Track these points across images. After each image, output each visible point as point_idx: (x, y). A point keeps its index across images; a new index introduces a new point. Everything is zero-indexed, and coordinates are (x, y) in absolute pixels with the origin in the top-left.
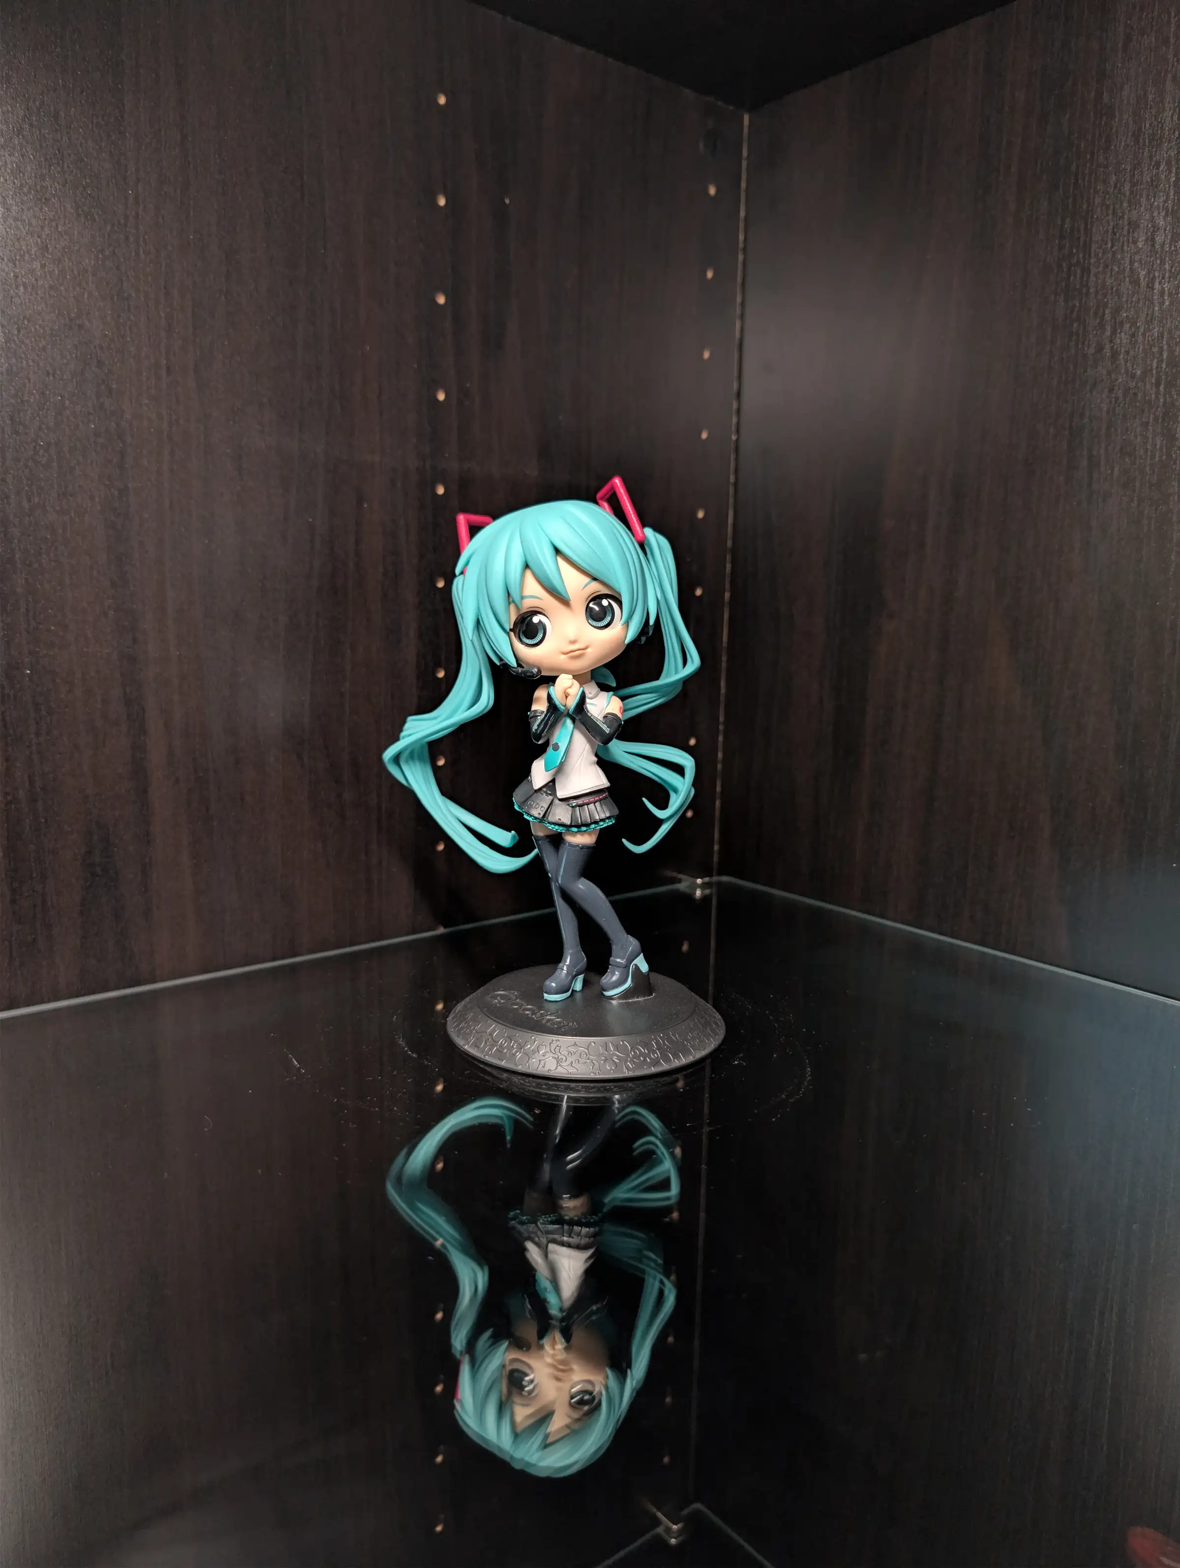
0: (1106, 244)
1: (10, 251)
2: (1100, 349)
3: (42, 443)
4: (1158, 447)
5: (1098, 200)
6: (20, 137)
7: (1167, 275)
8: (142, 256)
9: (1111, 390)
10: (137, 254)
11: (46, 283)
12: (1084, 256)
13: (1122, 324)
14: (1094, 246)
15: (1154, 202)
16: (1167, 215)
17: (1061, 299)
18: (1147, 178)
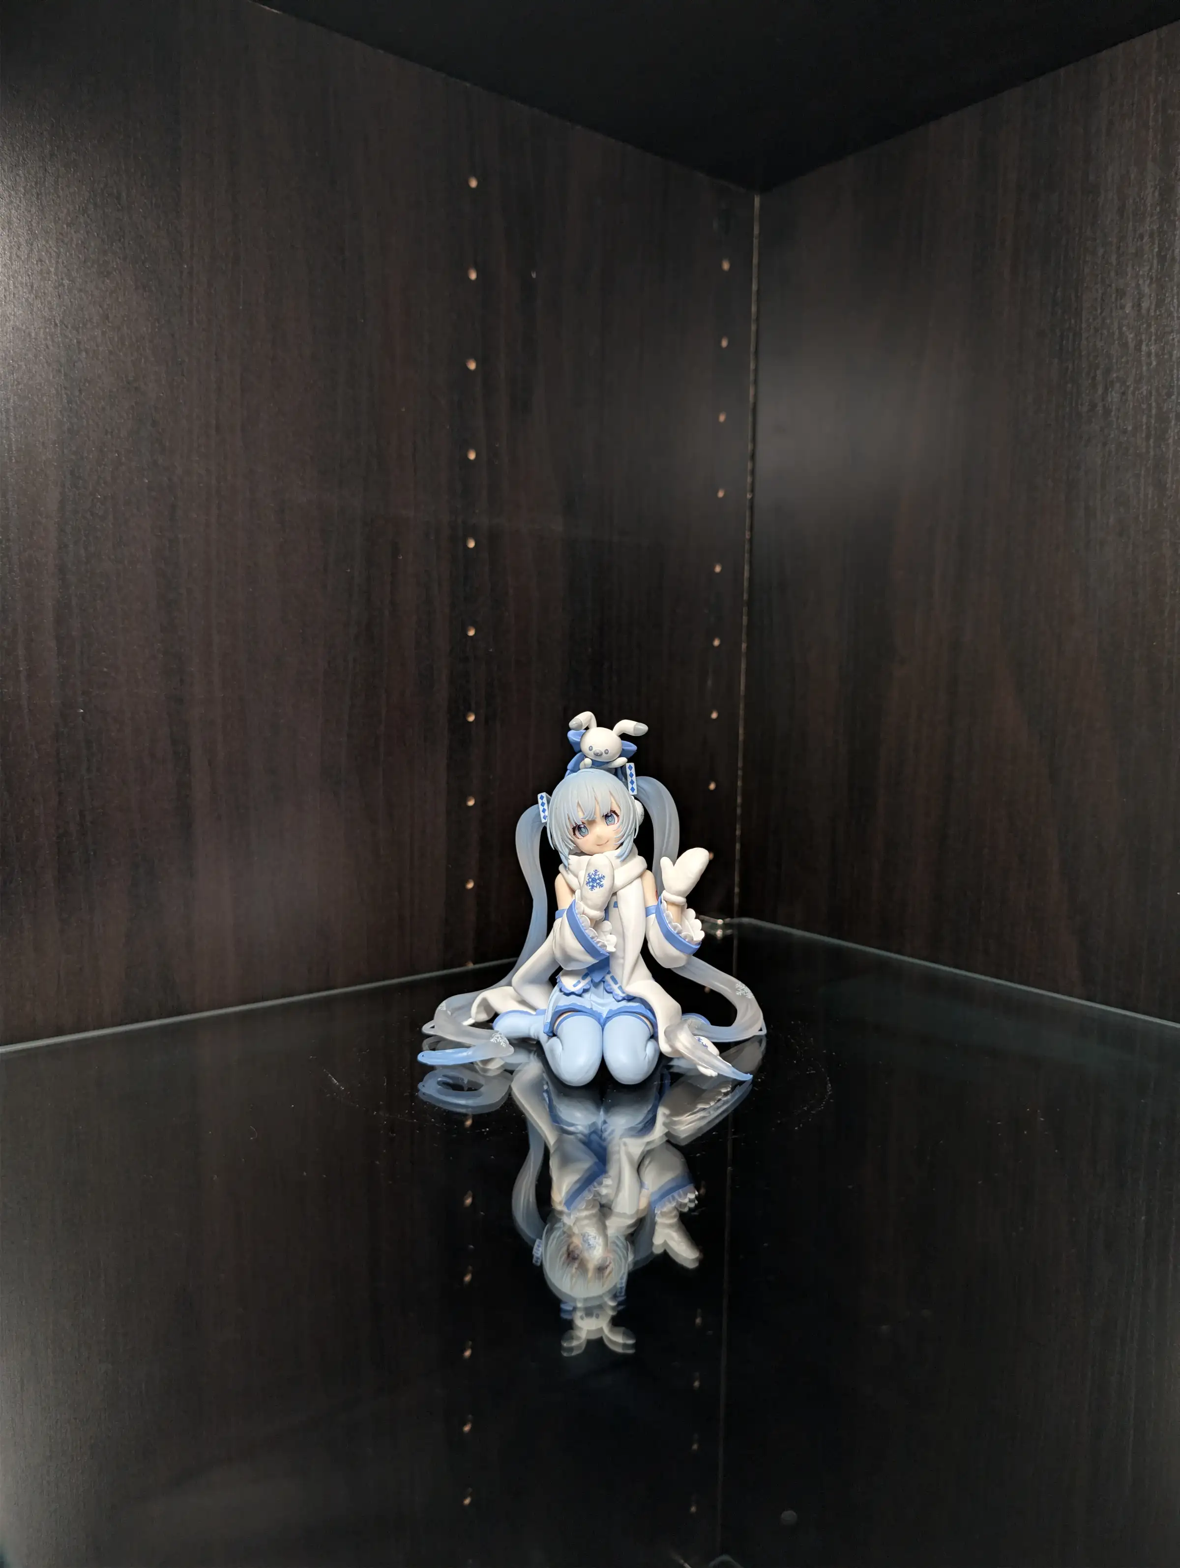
0: (1096, 310)
1: (74, 319)
2: (1093, 406)
3: (99, 497)
4: (1150, 496)
5: (1087, 270)
6: (86, 215)
7: (1153, 338)
8: (195, 323)
9: (1105, 444)
10: (191, 323)
11: (106, 349)
12: (1076, 322)
13: (1112, 383)
14: (1084, 313)
15: (1139, 271)
16: (1151, 283)
17: (1056, 361)
18: (1132, 250)
